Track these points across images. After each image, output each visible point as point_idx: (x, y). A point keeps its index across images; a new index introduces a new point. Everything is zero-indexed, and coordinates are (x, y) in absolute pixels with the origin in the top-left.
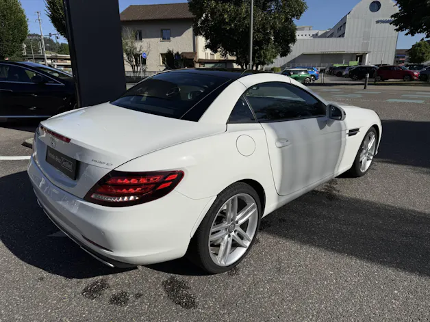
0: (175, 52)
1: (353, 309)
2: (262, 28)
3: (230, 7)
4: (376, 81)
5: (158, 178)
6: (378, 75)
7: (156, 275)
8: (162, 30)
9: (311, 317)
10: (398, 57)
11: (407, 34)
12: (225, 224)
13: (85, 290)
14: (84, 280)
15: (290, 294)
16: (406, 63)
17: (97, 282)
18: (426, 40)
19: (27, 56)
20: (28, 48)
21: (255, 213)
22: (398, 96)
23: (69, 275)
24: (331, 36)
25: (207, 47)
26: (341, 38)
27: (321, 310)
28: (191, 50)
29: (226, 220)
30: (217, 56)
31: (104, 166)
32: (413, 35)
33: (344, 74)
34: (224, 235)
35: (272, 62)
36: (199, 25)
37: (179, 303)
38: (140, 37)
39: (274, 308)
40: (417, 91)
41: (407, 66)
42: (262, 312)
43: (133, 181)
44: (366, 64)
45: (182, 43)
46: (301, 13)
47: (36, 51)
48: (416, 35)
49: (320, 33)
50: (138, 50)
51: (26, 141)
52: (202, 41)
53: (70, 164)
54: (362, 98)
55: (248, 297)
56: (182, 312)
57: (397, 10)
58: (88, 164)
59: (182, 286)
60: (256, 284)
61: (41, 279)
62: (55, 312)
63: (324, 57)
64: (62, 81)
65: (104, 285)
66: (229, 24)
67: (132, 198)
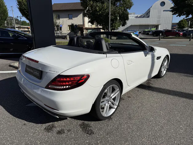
0: (75, 24)
1: (164, 134)
2: (114, 14)
3: (99, 4)
4: (164, 37)
5: (78, 78)
6: (165, 34)
7: (76, 122)
8: (69, 15)
9: (146, 138)
10: (173, 26)
11: (177, 16)
12: (107, 98)
13: (45, 129)
14: (44, 125)
15: (136, 128)
16: (176, 29)
17: (50, 125)
18: (185, 18)
19: (7, 27)
20: (7, 23)
21: (119, 93)
22: (174, 43)
23: (37, 123)
24: (144, 17)
25: (89, 22)
26: (148, 18)
27: (150, 135)
28: (82, 24)
29: (107, 96)
30: (94, 26)
31: (55, 73)
32: (180, 16)
33: (150, 34)
34: (106, 103)
35: (118, 29)
36: (86, 12)
37: (88, 133)
38: (59, 18)
39: (129, 134)
40: (183, 41)
41: (177, 30)
42: (124, 136)
43: (68, 79)
44: (159, 30)
45: (78, 20)
46: (131, 7)
47: (11, 24)
48: (181, 16)
49: (139, 16)
50: (58, 23)
51: (11, 64)
52: (87, 19)
53: (38, 72)
54: (159, 44)
55: (118, 130)
56: (89, 137)
57: (173, 5)
58: (47, 72)
59: (88, 126)
60: (120, 124)
61: (25, 124)
62: (33, 139)
63: (141, 26)
64: (26, 37)
65: (53, 126)
66: (99, 12)
67: (67, 87)
